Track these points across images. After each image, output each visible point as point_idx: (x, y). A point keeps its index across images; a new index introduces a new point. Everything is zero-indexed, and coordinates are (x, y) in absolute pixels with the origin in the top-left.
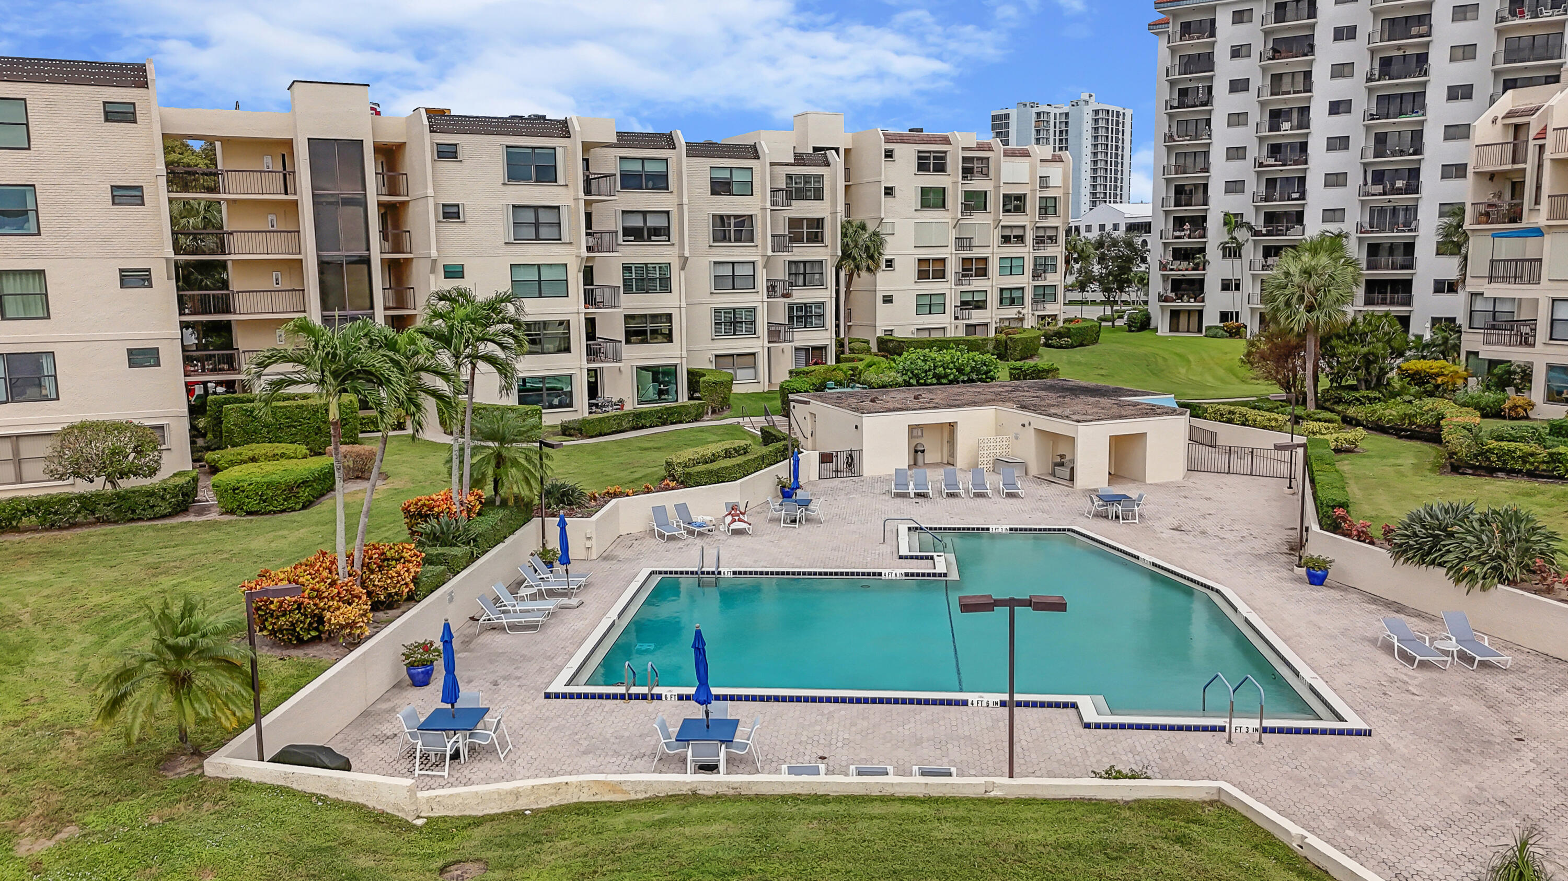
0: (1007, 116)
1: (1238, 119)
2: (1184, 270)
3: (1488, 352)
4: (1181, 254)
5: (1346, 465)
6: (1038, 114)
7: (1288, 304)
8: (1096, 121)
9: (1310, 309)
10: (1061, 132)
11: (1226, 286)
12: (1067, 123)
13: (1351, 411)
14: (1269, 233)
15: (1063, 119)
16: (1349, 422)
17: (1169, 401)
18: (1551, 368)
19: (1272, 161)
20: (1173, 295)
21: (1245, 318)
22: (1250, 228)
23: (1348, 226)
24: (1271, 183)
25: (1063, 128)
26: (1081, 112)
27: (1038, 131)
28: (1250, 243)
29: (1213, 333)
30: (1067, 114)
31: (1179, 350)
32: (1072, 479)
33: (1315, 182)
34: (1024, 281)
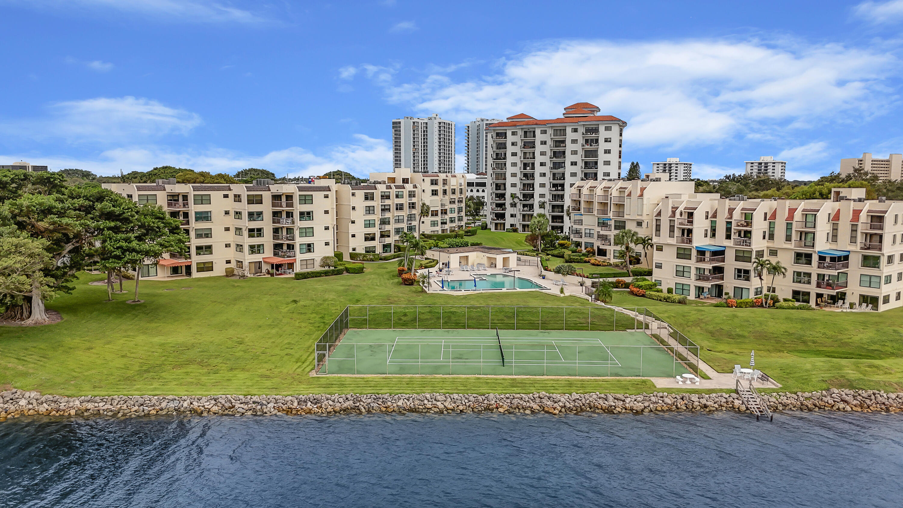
0: (400, 123)
1: (514, 164)
2: (499, 211)
3: (574, 239)
4: (498, 205)
5: (548, 262)
6: (414, 123)
7: (535, 228)
8: (440, 127)
9: (539, 230)
10: (424, 131)
11: (512, 216)
12: (427, 127)
13: (548, 252)
14: (524, 200)
15: (425, 125)
16: (548, 255)
17: (511, 250)
18: (585, 242)
19: (524, 178)
20: (495, 218)
21: (518, 226)
22: (518, 198)
23: (546, 199)
24: (524, 185)
25: (425, 129)
26: (433, 123)
27: (414, 131)
28: (519, 204)
29: (508, 231)
30: (426, 123)
31: (500, 236)
32: (495, 267)
33: (537, 186)
34: (455, 215)
